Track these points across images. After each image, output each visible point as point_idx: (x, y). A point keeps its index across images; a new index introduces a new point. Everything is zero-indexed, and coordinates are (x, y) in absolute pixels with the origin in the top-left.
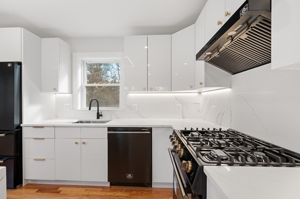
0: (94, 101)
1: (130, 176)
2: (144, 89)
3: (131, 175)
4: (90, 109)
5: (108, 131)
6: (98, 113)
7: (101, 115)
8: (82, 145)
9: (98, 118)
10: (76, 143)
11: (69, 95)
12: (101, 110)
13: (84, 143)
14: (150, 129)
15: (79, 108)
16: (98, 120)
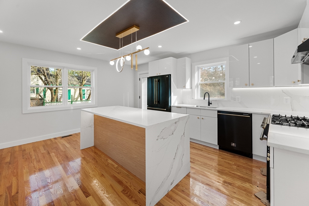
0: (207, 94)
1: (233, 144)
2: (246, 85)
3: (235, 144)
4: (204, 99)
5: (218, 113)
6: (209, 102)
7: (211, 104)
8: (202, 119)
9: (209, 105)
10: (198, 118)
11: (190, 90)
12: (211, 100)
13: (203, 119)
14: (251, 115)
15: (196, 98)
16: (209, 106)
